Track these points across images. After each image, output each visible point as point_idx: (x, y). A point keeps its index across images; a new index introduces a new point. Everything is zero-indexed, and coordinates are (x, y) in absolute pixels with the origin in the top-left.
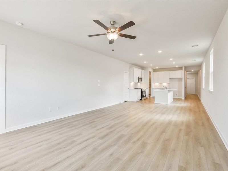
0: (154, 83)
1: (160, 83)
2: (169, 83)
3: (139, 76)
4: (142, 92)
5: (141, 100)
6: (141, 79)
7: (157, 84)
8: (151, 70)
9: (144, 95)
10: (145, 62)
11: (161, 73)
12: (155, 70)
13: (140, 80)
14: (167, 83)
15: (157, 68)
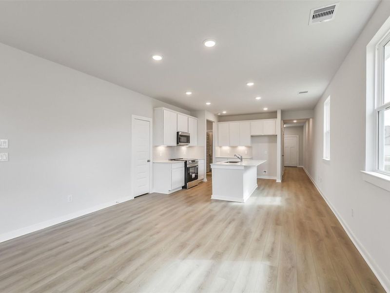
0: (221, 147)
1: (234, 147)
2: (249, 145)
3: (178, 131)
4: (187, 169)
5: (184, 187)
6: (185, 138)
7: (226, 148)
8: (212, 118)
9: (193, 176)
10: (189, 93)
11: (233, 125)
12: (221, 118)
13: (183, 139)
14: (246, 146)
15: (224, 112)
